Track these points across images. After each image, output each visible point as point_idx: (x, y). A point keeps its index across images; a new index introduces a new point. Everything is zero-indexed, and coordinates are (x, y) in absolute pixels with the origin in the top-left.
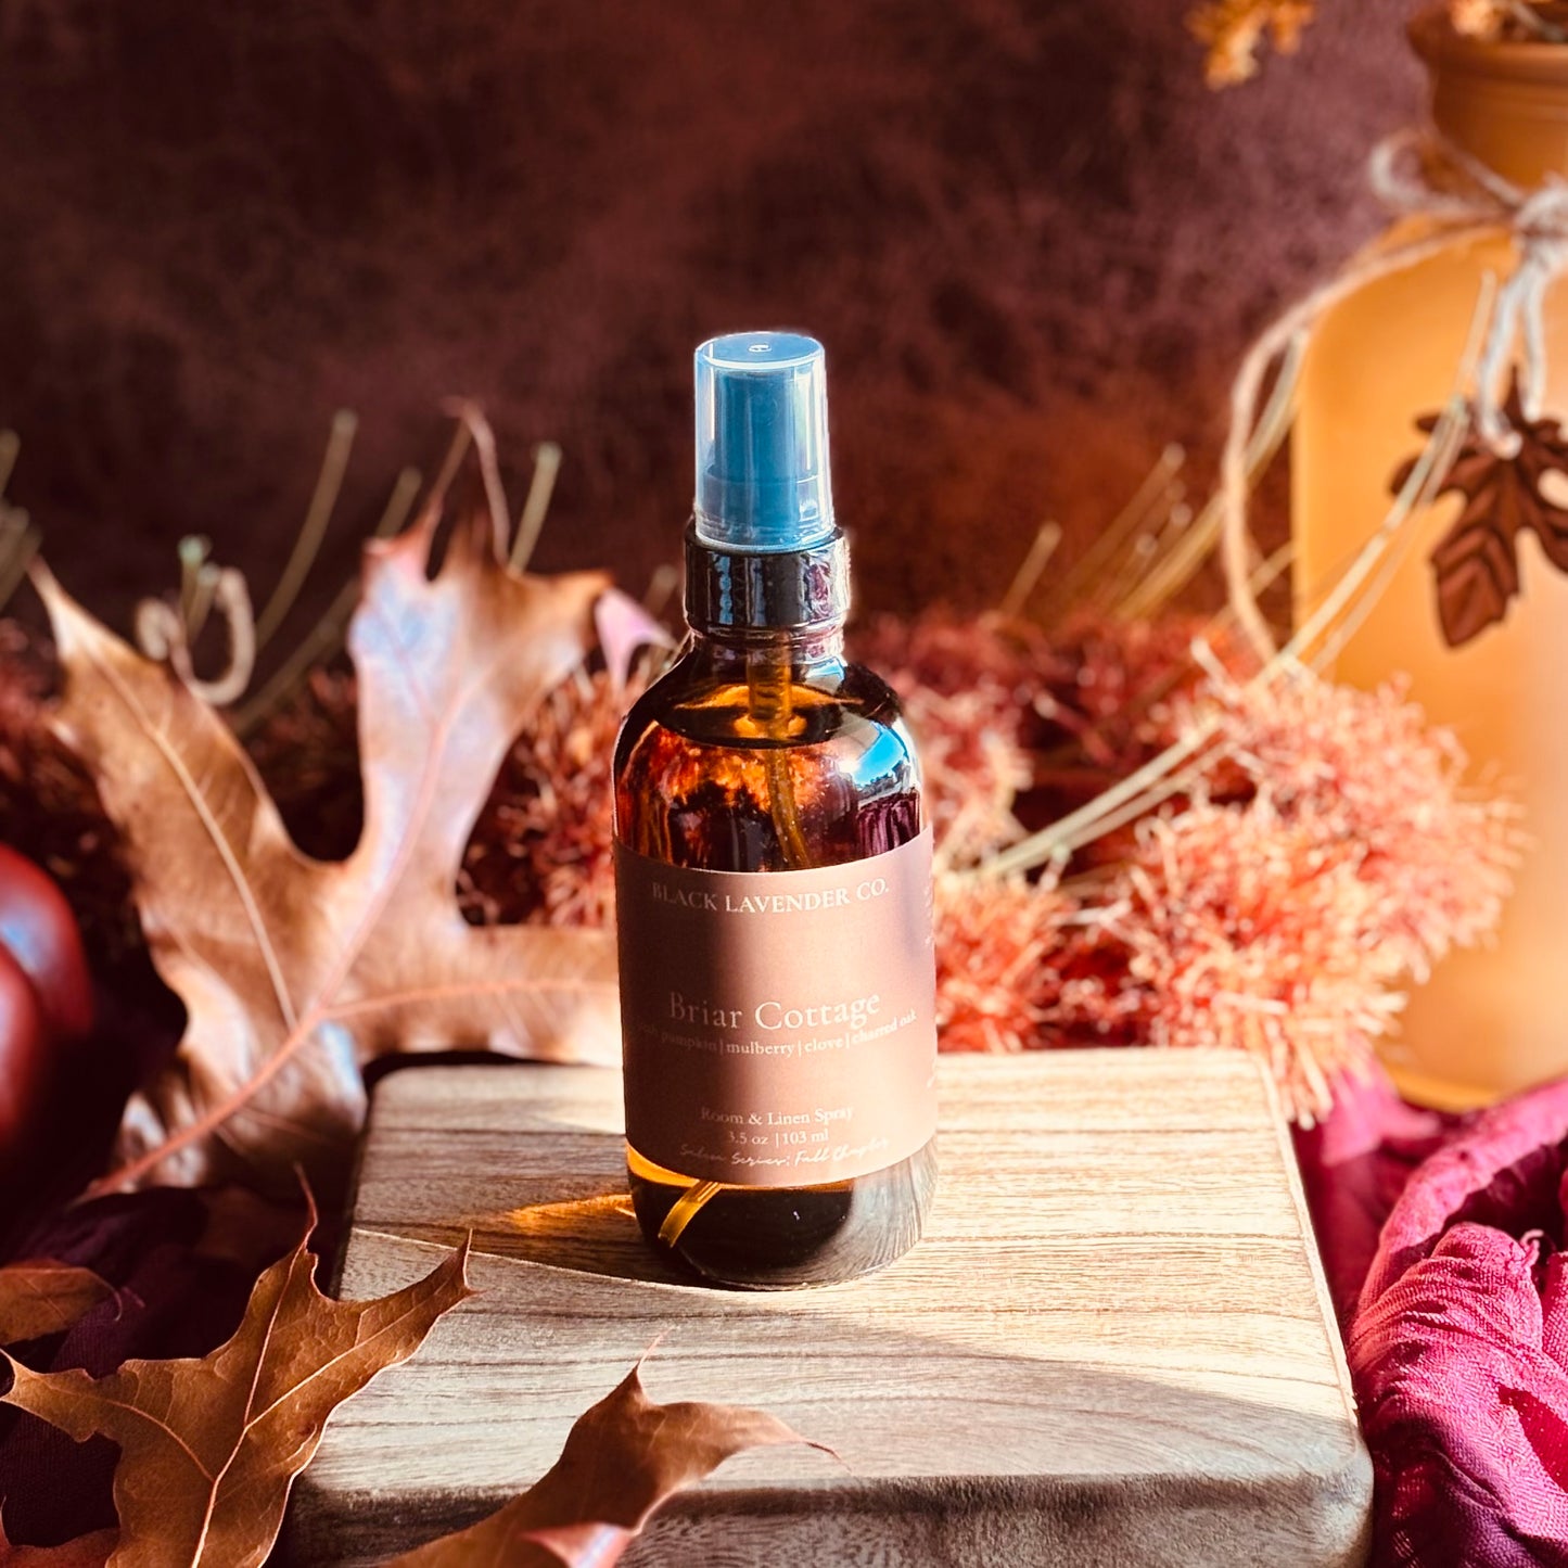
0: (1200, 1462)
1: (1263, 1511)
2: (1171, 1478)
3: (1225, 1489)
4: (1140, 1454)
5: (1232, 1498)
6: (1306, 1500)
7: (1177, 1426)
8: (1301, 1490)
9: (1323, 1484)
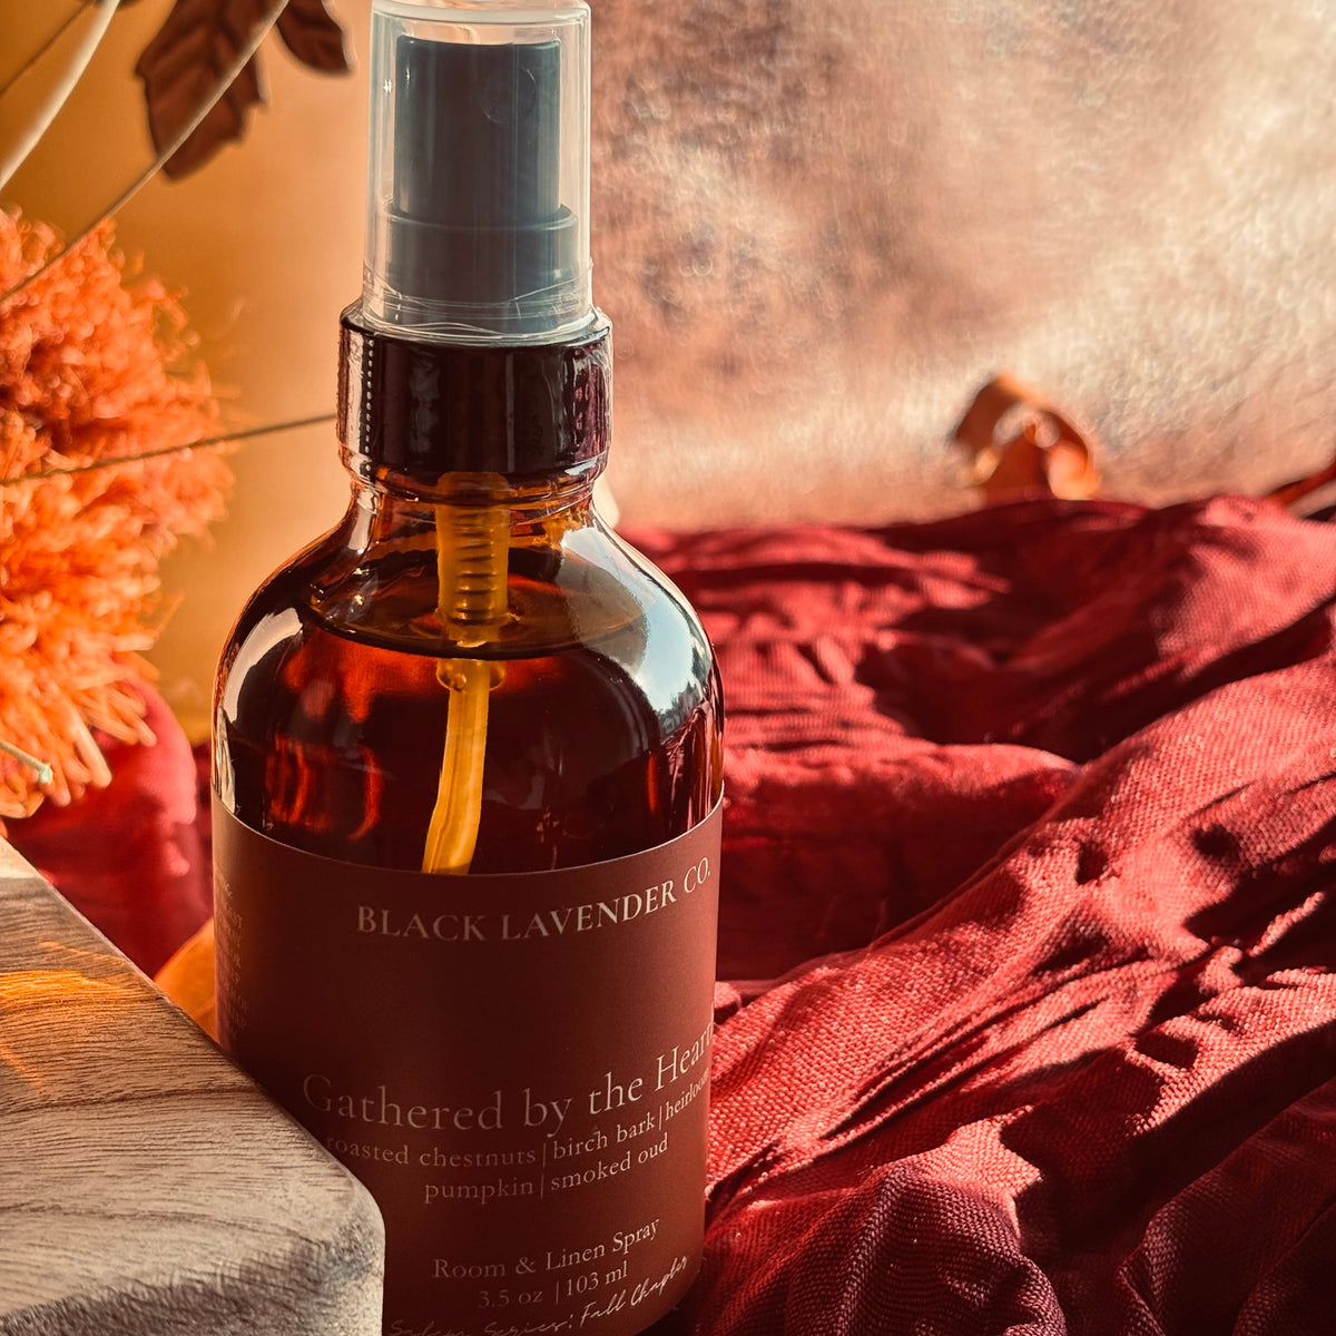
0: (117, 1262)
1: (244, 1321)
2: (84, 1303)
3: (178, 1301)
4: (8, 1271)
5: (194, 1313)
6: (310, 1285)
7: (41, 1209)
8: (301, 1271)
9: (333, 1251)
